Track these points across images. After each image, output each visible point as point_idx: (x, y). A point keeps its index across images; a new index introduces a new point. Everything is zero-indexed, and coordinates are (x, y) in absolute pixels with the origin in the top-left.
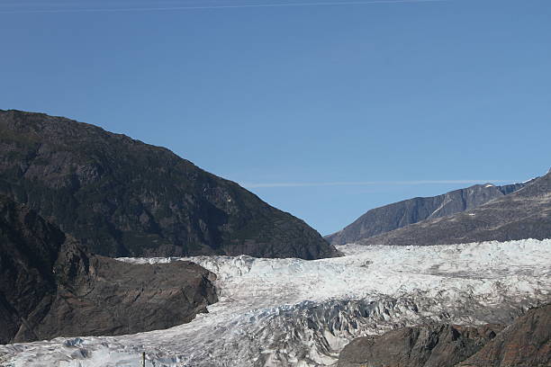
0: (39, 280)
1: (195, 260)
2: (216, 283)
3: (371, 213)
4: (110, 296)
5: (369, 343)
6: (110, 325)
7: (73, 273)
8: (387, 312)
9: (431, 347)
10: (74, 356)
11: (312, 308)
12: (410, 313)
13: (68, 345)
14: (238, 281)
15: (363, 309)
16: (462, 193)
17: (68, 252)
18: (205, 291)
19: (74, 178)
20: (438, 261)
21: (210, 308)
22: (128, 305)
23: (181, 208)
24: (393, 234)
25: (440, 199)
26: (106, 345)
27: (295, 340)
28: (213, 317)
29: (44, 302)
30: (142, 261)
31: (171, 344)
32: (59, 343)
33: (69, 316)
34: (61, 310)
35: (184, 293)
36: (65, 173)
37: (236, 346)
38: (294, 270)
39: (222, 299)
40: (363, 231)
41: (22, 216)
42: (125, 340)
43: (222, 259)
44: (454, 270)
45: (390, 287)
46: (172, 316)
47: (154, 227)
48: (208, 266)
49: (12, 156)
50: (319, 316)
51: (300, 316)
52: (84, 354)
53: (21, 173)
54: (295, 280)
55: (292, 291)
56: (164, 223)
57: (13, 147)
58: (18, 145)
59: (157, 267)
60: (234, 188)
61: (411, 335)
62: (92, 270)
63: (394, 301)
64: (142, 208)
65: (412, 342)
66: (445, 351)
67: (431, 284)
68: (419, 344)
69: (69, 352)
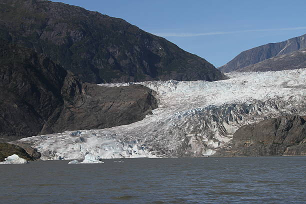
0: (53, 98)
1: (143, 83)
2: (157, 97)
3: (243, 53)
4: (95, 106)
5: (250, 128)
6: (95, 123)
7: (73, 93)
8: (260, 110)
9: (288, 129)
10: (77, 142)
11: (214, 109)
12: (273, 110)
13: (73, 135)
14: (169, 95)
15: (246, 109)
16: (297, 39)
17: (69, 81)
18: (150, 102)
19: (69, 38)
20: (286, 80)
21: (153, 111)
22: (106, 111)
23: (132, 54)
24: (257, 65)
25: (284, 43)
26: (95, 134)
27: (206, 128)
28: (156, 117)
29: (57, 111)
30: (112, 85)
31: (132, 133)
32: (67, 134)
33: (72, 118)
34: (67, 115)
35: (138, 103)
36: (64, 35)
37: (171, 133)
38: (202, 88)
39: (160, 106)
40: (238, 64)
41: (41, 61)
42: (105, 131)
43: (159, 82)
44: (296, 84)
45: (260, 95)
46: (132, 116)
47: (117, 66)
48: (152, 87)
49: (32, 26)
50: (219, 114)
51: (208, 114)
52: (83, 140)
53: (38, 37)
54: (203, 93)
55: (202, 100)
56: (124, 63)
57: (33, 21)
58: (36, 20)
59: (122, 88)
60: (163, 41)
61: (276, 123)
62: (83, 91)
63: (264, 104)
64: (109, 55)
65: (277, 127)
66: (297, 131)
67: (285, 93)
68: (280, 128)
69: (74, 139)
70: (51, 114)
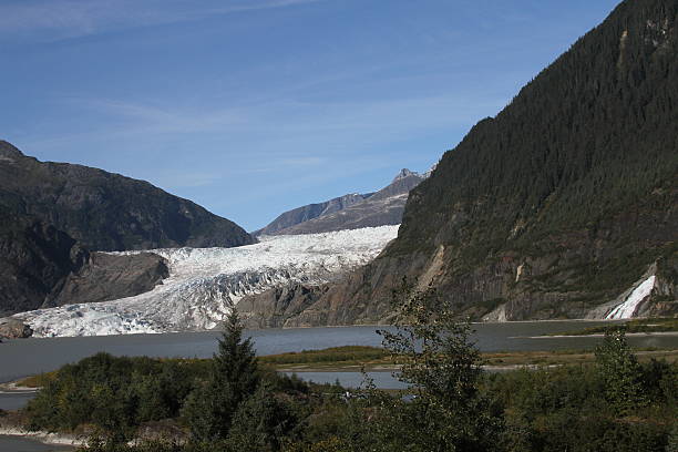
0: (56, 268)
1: (155, 251)
2: (169, 266)
3: (284, 216)
4: (102, 276)
5: (253, 299)
6: (102, 295)
7: (80, 263)
8: (269, 279)
9: (289, 300)
10: (73, 316)
11: (224, 278)
12: (284, 280)
13: (70, 310)
14: (181, 263)
15: (254, 278)
16: (339, 200)
17: (75, 251)
18: (162, 270)
19: (87, 202)
20: (312, 244)
21: (164, 281)
22: (113, 282)
23: (157, 218)
24: (296, 228)
25: (326, 204)
26: (94, 309)
27: (211, 299)
28: (168, 284)
29: (60, 282)
30: (123, 253)
31: (135, 306)
32: (63, 310)
33: (76, 289)
34: (70, 287)
35: (148, 273)
36: (82, 199)
37: (175, 305)
38: (216, 254)
39: (172, 275)
42: (107, 304)
43: (172, 250)
44: (322, 249)
45: (273, 261)
46: (139, 288)
47: (139, 230)
48: (164, 255)
49: (48, 190)
50: (226, 284)
51: (216, 284)
52: (80, 315)
53: (54, 201)
54: (218, 261)
55: (216, 267)
56: (146, 227)
57: (48, 185)
58: (52, 183)
59: (132, 257)
60: (189, 204)
61: (277, 293)
62: (90, 261)
63: (275, 271)
64: (134, 220)
65: (278, 298)
66: (297, 301)
68: (282, 298)
69: (69, 314)
70: (54, 286)
